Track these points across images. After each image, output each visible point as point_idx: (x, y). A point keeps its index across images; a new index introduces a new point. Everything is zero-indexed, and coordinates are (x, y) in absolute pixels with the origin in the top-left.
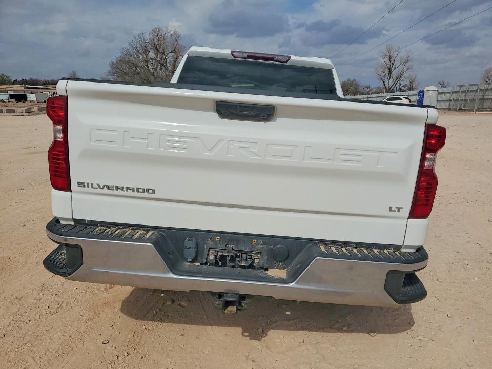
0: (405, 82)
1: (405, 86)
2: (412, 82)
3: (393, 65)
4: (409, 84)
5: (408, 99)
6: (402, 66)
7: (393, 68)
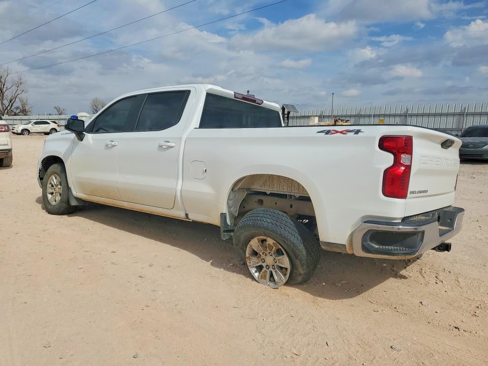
0: (17, 104)
1: (17, 108)
2: (23, 105)
3: (4, 85)
4: (21, 107)
5: (56, 123)
6: (14, 88)
7: (5, 89)
